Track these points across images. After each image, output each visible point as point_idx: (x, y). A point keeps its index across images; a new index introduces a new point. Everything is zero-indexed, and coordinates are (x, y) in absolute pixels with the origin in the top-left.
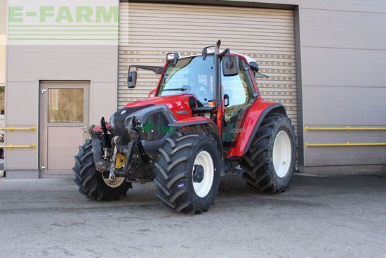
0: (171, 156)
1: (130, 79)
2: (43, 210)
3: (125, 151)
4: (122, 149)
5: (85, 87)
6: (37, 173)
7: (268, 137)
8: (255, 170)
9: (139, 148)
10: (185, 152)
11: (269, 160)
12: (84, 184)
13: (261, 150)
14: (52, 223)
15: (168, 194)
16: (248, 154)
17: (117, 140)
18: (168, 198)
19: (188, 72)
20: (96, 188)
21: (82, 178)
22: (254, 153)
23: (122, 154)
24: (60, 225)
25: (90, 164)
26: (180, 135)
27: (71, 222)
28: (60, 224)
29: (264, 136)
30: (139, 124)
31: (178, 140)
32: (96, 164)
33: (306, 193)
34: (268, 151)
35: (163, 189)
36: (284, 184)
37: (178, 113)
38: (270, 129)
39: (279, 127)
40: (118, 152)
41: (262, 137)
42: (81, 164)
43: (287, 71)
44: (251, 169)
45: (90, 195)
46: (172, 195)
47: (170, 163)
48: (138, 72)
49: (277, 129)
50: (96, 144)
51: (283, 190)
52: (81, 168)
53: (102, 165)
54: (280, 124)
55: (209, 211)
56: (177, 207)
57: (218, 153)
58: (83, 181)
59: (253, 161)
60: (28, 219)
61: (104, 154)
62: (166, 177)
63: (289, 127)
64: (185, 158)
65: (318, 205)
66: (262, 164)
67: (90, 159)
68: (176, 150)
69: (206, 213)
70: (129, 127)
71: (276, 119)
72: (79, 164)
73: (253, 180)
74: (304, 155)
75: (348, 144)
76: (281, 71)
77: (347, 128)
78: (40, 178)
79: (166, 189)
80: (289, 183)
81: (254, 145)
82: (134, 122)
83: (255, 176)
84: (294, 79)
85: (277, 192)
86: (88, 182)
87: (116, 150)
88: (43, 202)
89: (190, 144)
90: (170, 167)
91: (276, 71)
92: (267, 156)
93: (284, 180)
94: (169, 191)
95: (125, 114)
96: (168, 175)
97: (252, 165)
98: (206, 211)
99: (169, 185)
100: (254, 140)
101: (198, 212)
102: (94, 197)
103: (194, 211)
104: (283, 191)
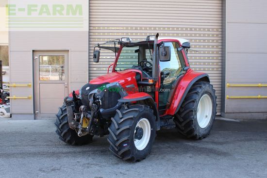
0: (119, 124)
1: (95, 56)
2: (35, 154)
3: (89, 116)
4: (87, 115)
5: (65, 54)
6: (33, 116)
7: (194, 102)
8: (183, 124)
9: (98, 115)
10: (129, 122)
11: (193, 118)
12: (62, 135)
13: (188, 111)
14: (38, 169)
15: (117, 150)
16: (179, 113)
17: (83, 109)
18: (117, 152)
19: (138, 48)
20: (70, 138)
21: (60, 130)
22: (183, 112)
23: (87, 118)
24: (44, 171)
25: (66, 122)
26: (126, 108)
27: (52, 168)
28: (43, 169)
29: (191, 100)
30: (98, 99)
31: (124, 112)
32: (70, 124)
33: (221, 140)
34: (193, 112)
35: (114, 146)
36: (205, 133)
37: (127, 87)
38: (195, 95)
39: (202, 92)
40: (84, 116)
41: (189, 101)
42: (60, 121)
43: (215, 41)
44: (181, 123)
45: (66, 141)
46: (119, 150)
47: (118, 129)
48: (101, 51)
49: (200, 94)
50: (69, 109)
51: (204, 136)
52: (60, 124)
53: (74, 125)
54: (203, 90)
55: (147, 159)
56: (123, 157)
57: (154, 118)
58: (62, 132)
59: (182, 118)
60: (23, 164)
61: (74, 117)
62: (115, 139)
63: (210, 91)
64: (128, 127)
65: (225, 154)
66: (188, 120)
67: (66, 118)
68: (122, 120)
69: (144, 160)
70: (91, 100)
71: (200, 87)
72: (58, 121)
73: (183, 131)
74: (225, 105)
75: (259, 97)
76: (211, 41)
77: (260, 85)
78: (35, 119)
79: (115, 146)
80: (209, 132)
81: (183, 106)
82: (94, 97)
83: (183, 128)
84: (220, 47)
85: (200, 139)
86: (65, 133)
87: (82, 115)
88: (35, 146)
89: (132, 116)
90: (118, 132)
91: (206, 41)
92: (192, 115)
93: (206, 130)
94: (117, 148)
95: (88, 90)
96: (117, 138)
97: (181, 120)
98: (144, 159)
99: (117, 144)
100: (183, 103)
101: (138, 161)
102: (70, 143)
103: (135, 160)
104: (204, 138)
